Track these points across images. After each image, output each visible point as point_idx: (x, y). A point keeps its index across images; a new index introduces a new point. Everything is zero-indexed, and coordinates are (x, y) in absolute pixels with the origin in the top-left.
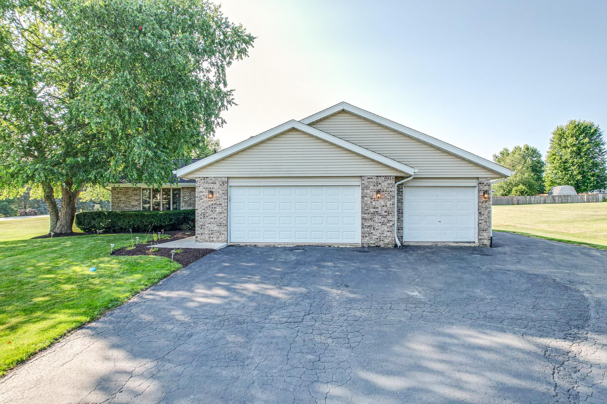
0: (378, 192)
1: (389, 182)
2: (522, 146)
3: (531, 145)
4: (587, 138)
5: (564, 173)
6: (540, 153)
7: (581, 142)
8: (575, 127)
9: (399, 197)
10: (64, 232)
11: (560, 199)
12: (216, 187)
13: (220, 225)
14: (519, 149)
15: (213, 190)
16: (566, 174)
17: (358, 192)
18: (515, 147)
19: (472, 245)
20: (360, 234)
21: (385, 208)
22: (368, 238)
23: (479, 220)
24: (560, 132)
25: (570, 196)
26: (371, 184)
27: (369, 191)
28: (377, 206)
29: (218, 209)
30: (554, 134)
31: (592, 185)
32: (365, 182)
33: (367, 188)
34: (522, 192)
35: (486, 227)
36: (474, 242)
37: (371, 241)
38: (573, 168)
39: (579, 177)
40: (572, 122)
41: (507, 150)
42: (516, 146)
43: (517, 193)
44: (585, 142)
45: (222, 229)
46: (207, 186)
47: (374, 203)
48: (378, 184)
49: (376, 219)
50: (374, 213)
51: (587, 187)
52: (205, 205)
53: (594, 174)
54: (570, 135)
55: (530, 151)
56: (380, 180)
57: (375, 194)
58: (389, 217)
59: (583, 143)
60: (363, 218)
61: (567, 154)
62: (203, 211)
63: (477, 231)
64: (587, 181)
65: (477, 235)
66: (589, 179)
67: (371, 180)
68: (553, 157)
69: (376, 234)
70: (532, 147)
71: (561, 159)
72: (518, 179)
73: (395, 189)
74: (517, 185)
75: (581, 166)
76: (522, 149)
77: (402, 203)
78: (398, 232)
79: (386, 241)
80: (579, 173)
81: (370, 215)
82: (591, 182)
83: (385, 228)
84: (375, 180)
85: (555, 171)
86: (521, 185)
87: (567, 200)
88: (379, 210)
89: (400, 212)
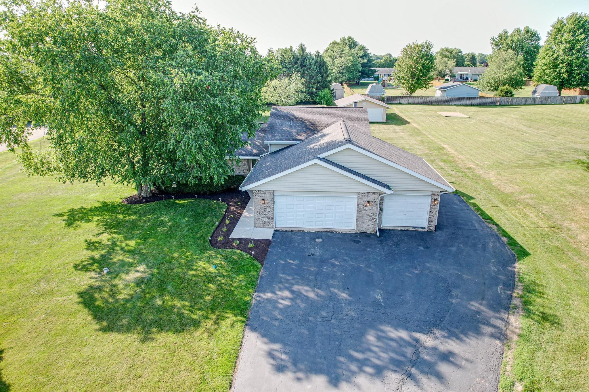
0: (368, 202)
1: (375, 196)
2: (522, 29)
3: (533, 28)
4: (583, 35)
5: (552, 70)
6: (539, 36)
7: (577, 38)
8: (575, 20)
9: (381, 201)
10: (148, 196)
11: (540, 100)
12: (266, 196)
13: (270, 218)
14: (518, 31)
15: (264, 198)
16: (554, 71)
17: (355, 201)
18: (515, 30)
19: (424, 230)
20: (355, 225)
21: (372, 211)
22: (360, 228)
23: (429, 216)
24: (559, 26)
25: (551, 97)
26: (364, 197)
27: (362, 201)
28: (367, 210)
29: (268, 209)
30: (553, 26)
31: (575, 83)
32: (360, 196)
33: (361, 199)
34: (507, 92)
35: (433, 220)
36: (425, 228)
37: (362, 230)
38: (561, 65)
39: (565, 75)
40: (573, 15)
41: (506, 32)
42: (516, 28)
43: (501, 93)
44: (581, 39)
45: (271, 220)
46: (260, 195)
47: (365, 208)
48: (368, 197)
49: (365, 217)
50: (364, 214)
51: (571, 85)
52: (260, 207)
53: (581, 72)
54: (568, 30)
55: (530, 35)
56: (369, 195)
57: (366, 203)
58: (373, 216)
59: (578, 40)
60: (357, 217)
61: (560, 50)
62: (259, 210)
63: (428, 221)
64: (573, 79)
65: (427, 224)
66: (575, 77)
67: (364, 195)
68: (546, 52)
69: (365, 225)
70: (532, 30)
71: (553, 55)
72: (506, 76)
73: (379, 200)
74: (504, 84)
75: (570, 64)
76: (522, 31)
77: (382, 205)
78: (379, 222)
79: (371, 230)
80: (567, 71)
81: (362, 215)
82: (576, 80)
83: (371, 222)
84: (366, 195)
85: (544, 68)
86: (507, 85)
87: (547, 101)
88: (368, 212)
89: (381, 210)
